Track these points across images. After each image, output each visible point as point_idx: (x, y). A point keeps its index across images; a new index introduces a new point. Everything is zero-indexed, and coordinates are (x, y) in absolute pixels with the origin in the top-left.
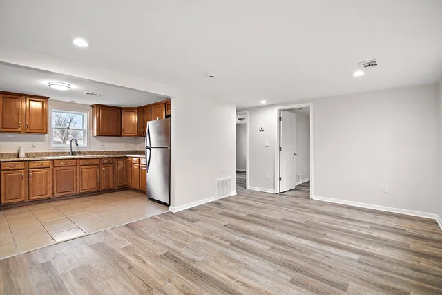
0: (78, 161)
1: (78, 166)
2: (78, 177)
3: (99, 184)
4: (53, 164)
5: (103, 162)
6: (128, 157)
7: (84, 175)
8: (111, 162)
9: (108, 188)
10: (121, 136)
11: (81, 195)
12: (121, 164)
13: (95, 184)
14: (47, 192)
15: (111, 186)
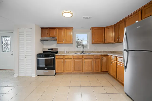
0: (83, 56)
1: (83, 59)
2: (83, 64)
3: (93, 69)
4: (73, 57)
5: (95, 57)
6: (108, 55)
7: (86, 64)
8: (99, 57)
9: (98, 71)
10: (104, 43)
11: (85, 73)
12: (104, 59)
13: (91, 68)
14: (71, 69)
15: (99, 71)
